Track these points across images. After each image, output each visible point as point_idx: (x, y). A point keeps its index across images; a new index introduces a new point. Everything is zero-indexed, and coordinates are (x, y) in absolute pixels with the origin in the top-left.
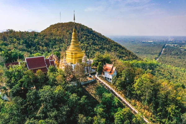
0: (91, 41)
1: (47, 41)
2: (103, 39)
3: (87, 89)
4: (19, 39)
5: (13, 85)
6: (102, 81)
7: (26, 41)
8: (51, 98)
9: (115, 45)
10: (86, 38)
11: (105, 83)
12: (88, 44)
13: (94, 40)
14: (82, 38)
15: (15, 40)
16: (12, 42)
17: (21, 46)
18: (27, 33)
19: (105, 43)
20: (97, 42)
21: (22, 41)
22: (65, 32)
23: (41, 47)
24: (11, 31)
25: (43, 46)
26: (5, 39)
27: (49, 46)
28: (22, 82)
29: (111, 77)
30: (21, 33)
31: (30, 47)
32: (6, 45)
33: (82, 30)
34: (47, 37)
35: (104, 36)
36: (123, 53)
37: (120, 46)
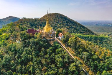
0: (65, 23)
1: (41, 23)
2: (73, 22)
3: (50, 42)
4: (28, 22)
5: (22, 37)
6: (57, 40)
7: (31, 23)
8: (34, 42)
9: (80, 26)
10: (63, 22)
11: (58, 40)
12: (63, 25)
13: (67, 23)
14: (60, 22)
15: (26, 22)
16: (25, 24)
17: (28, 25)
18: (32, 19)
19: (74, 24)
20: (69, 24)
21: (29, 23)
22: (51, 18)
23: (38, 26)
24: (25, 18)
25: (39, 26)
26: (22, 22)
27: (42, 26)
28: (25, 37)
29: (61, 38)
30: (29, 19)
31: (33, 26)
32: (22, 25)
33: (61, 17)
34: (42, 21)
35: (74, 21)
36: (84, 30)
37: (83, 27)
